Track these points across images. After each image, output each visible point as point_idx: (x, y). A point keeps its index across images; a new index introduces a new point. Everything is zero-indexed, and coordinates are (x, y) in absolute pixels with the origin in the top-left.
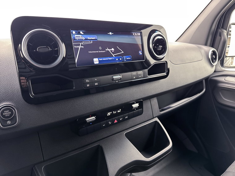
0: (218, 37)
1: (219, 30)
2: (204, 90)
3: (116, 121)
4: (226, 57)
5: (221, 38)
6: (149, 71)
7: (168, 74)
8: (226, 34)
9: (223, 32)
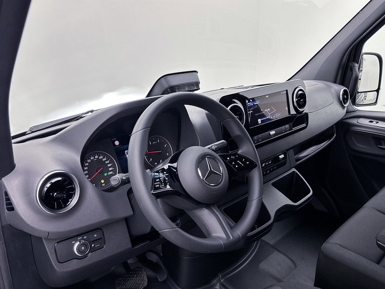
0: (349, 72)
1: (350, 64)
2: (335, 135)
3: (268, 172)
4: (358, 92)
5: (352, 74)
6: (293, 124)
7: (307, 124)
8: (357, 68)
9: (354, 66)
